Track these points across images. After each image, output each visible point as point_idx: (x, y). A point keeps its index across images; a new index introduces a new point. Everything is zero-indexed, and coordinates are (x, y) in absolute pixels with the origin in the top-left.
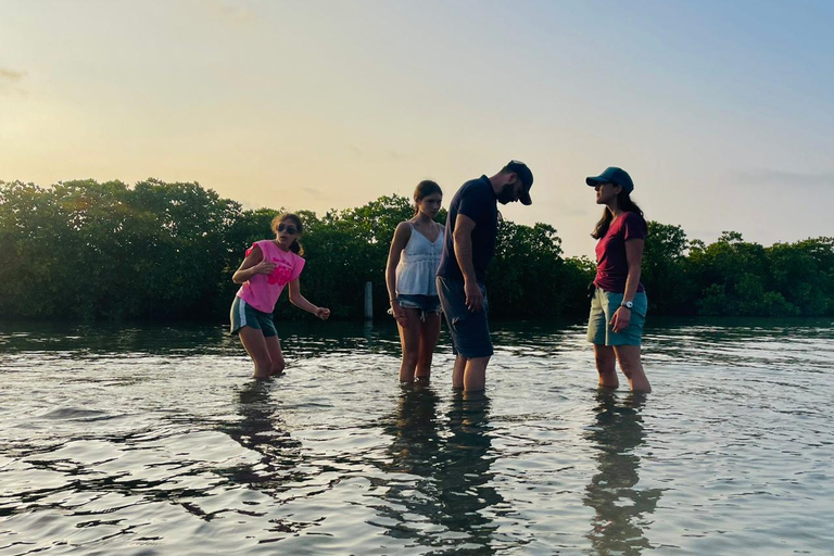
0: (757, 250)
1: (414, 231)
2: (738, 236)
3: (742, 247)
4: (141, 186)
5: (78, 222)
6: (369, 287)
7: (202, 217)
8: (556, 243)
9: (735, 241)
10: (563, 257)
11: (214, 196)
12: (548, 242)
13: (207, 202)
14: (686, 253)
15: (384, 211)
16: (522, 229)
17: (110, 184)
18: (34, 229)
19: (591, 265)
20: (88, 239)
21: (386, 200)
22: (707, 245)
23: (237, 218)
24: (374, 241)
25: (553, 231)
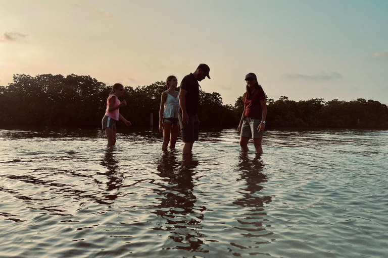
0: (293, 103)
1: (168, 95)
2: (286, 98)
3: (288, 102)
4: (69, 77)
5: (45, 90)
6: (152, 115)
7: (92, 88)
8: (220, 100)
9: (285, 100)
10: (223, 105)
11: (95, 80)
12: (217, 99)
13: (93, 83)
14: (267, 104)
15: (157, 87)
16: (208, 94)
17: (57, 76)
18: (30, 92)
19: (233, 108)
20: (49, 96)
21: (158, 83)
22: (275, 101)
23: (104, 89)
24: (154, 98)
25: (219, 95)
